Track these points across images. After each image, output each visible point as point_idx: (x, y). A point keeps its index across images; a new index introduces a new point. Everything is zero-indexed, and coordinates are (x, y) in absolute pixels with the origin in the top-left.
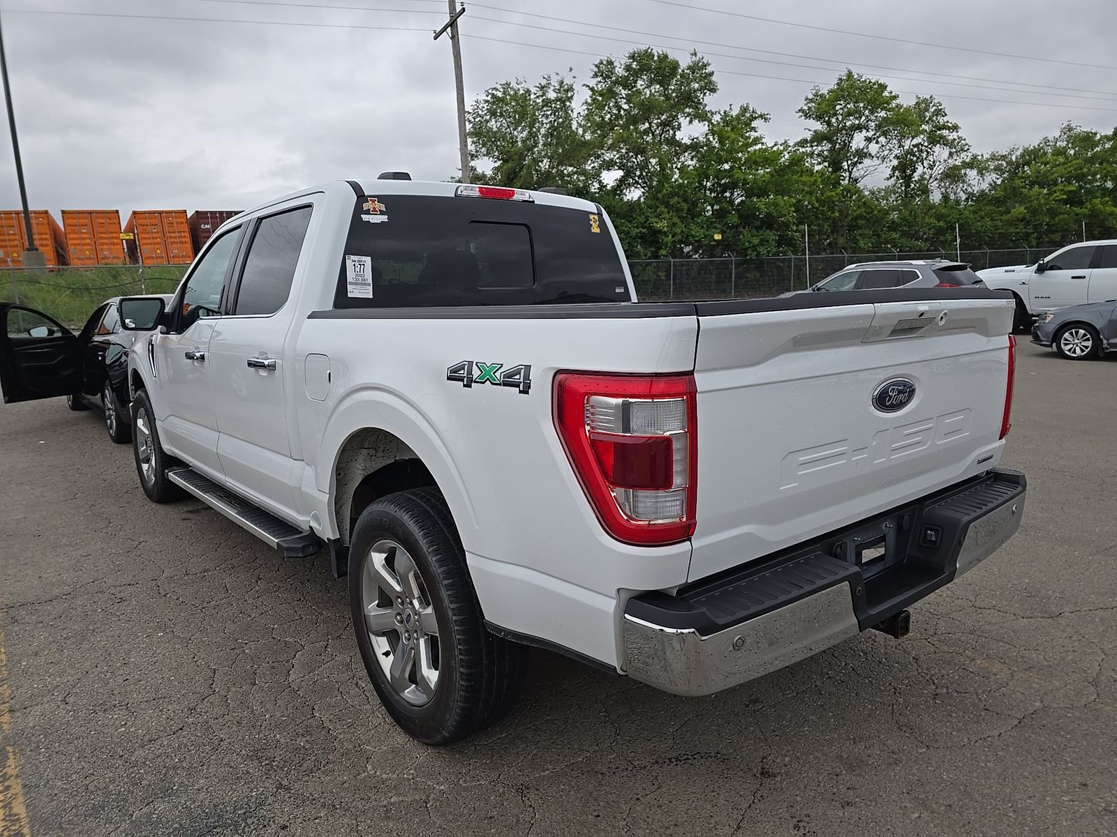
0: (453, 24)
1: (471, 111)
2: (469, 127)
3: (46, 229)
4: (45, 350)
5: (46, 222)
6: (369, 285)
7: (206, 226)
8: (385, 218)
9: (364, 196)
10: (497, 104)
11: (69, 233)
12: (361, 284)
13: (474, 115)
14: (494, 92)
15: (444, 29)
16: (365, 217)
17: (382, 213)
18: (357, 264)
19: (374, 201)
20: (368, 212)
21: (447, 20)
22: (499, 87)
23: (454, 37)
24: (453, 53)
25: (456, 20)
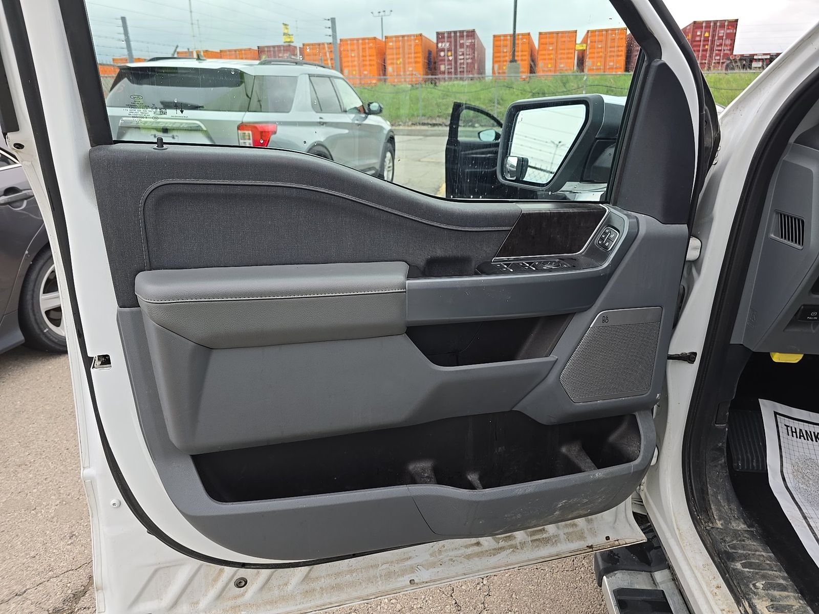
3: (526, 47)
4: (488, 155)
5: (527, 41)
11: (541, 50)
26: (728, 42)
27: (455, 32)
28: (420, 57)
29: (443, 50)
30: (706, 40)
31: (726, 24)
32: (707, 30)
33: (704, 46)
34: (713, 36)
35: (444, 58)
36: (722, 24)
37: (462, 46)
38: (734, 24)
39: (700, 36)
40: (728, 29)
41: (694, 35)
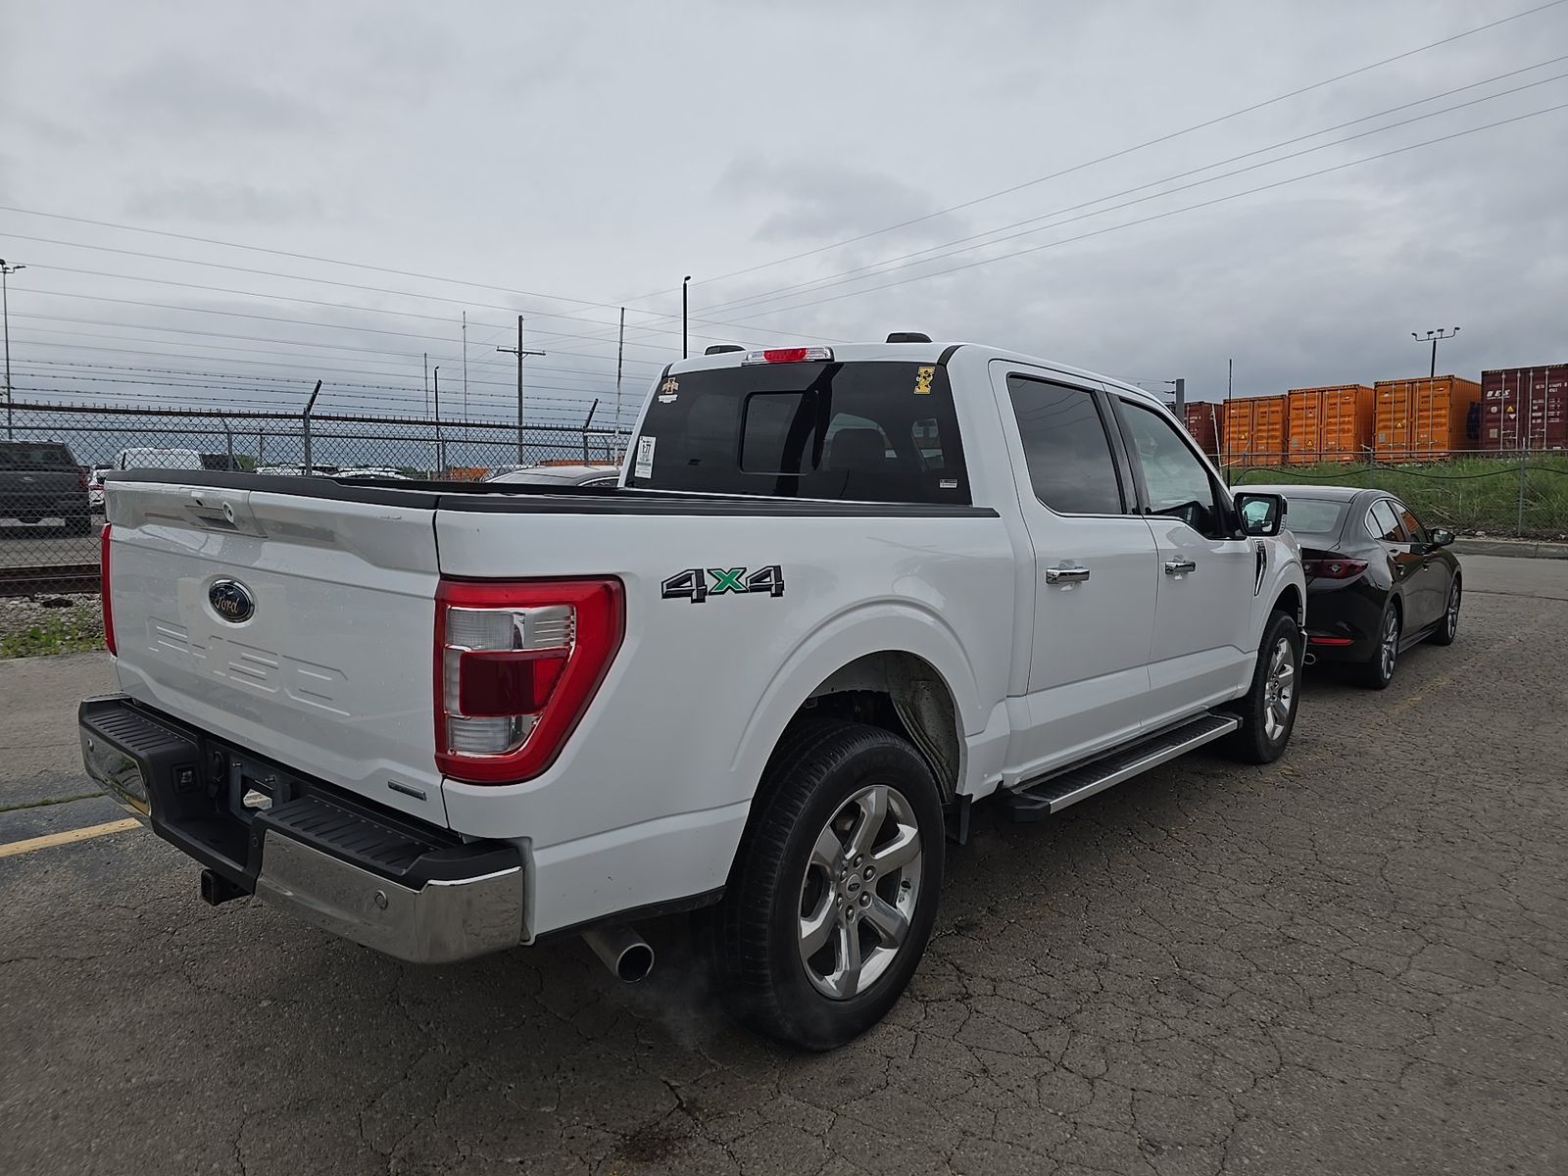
19: (671, 381)
27: (1524, 371)
28: (1445, 416)
29: (1497, 403)
35: (1498, 416)
37: (1539, 394)
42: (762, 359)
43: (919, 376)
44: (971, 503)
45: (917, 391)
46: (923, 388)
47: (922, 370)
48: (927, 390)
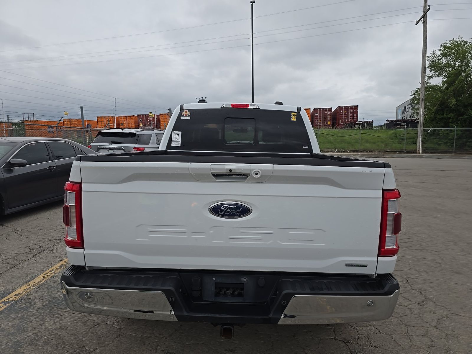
0: (425, 16)
1: (431, 56)
2: (428, 63)
6: (179, 142)
7: (317, 114)
8: (189, 118)
9: (183, 110)
10: (446, 51)
12: (177, 141)
13: (432, 58)
14: (445, 45)
15: (420, 19)
16: (182, 118)
17: (189, 116)
18: (176, 134)
19: (186, 112)
20: (183, 116)
21: (422, 14)
22: (448, 42)
23: (425, 23)
24: (423, 30)
25: (427, 13)
26: (355, 115)
30: (345, 114)
31: (353, 107)
32: (345, 110)
33: (344, 117)
34: (348, 113)
36: (351, 107)
38: (357, 107)
39: (342, 112)
40: (355, 110)
41: (340, 112)
42: (231, 107)
43: (292, 115)
44: (313, 152)
45: (292, 120)
46: (294, 119)
47: (292, 114)
48: (295, 120)
